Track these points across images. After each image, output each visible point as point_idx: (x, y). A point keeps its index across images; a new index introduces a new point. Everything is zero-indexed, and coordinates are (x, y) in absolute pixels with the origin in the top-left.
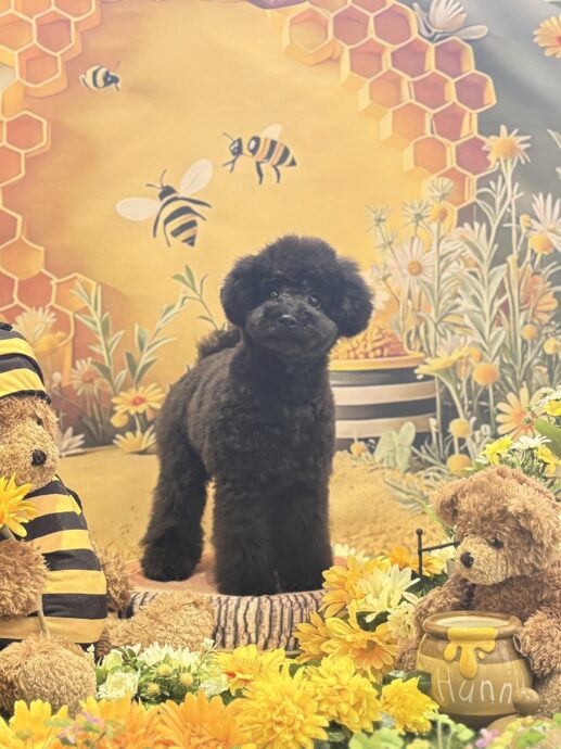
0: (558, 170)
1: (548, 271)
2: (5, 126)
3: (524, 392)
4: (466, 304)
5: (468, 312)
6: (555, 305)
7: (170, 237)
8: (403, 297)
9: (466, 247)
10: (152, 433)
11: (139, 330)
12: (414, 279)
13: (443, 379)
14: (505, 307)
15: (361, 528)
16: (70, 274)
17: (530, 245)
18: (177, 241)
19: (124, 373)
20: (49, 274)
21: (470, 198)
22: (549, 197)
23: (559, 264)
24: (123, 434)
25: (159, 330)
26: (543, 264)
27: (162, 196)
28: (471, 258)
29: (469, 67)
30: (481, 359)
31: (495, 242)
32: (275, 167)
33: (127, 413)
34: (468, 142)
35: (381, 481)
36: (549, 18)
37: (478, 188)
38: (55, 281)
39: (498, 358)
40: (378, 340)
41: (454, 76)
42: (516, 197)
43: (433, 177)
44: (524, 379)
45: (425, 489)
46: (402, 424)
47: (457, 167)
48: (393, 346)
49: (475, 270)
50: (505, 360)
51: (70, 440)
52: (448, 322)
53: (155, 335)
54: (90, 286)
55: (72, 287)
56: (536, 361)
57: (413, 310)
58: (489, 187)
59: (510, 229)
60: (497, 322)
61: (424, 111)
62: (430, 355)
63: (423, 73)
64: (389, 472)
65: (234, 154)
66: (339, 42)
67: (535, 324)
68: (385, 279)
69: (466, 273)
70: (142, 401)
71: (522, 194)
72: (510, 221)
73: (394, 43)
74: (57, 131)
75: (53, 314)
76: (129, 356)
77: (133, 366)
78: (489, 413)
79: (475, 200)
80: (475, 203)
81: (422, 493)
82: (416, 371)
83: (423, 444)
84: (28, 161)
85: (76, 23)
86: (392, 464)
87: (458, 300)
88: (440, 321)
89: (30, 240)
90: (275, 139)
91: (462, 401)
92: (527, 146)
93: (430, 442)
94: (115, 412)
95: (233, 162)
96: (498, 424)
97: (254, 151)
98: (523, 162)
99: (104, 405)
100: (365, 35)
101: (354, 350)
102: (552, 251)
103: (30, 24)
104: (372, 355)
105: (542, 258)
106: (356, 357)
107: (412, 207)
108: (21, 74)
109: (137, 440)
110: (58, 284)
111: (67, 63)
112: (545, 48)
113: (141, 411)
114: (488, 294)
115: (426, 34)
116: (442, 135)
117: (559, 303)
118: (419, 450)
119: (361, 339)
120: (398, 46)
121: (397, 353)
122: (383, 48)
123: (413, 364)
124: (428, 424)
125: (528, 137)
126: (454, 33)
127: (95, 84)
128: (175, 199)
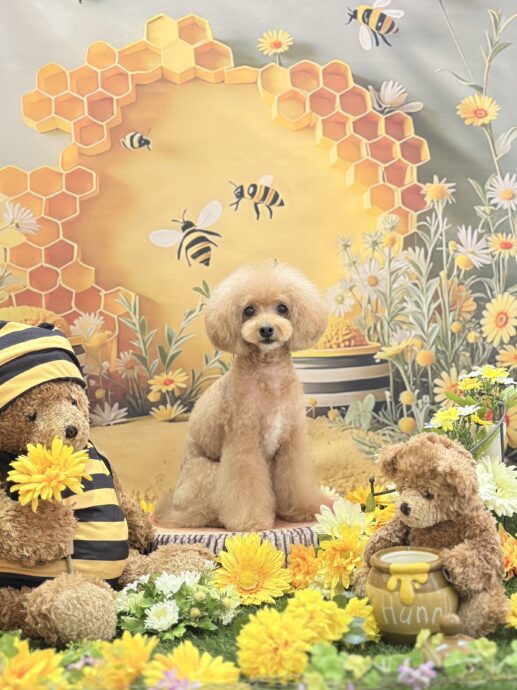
0: (476, 208)
1: (469, 282)
2: (64, 177)
3: (453, 371)
4: (410, 307)
5: (412, 313)
6: (472, 306)
7: (191, 259)
8: (364, 302)
9: (412, 269)
10: (179, 405)
11: (169, 329)
12: (372, 289)
13: (394, 362)
14: (439, 309)
15: (336, 473)
16: (114, 287)
17: (456, 264)
18: (196, 263)
19: (157, 360)
20: (99, 288)
21: (413, 229)
22: (470, 228)
23: (477, 277)
24: (157, 408)
25: (183, 329)
26: (466, 277)
27: (184, 229)
28: (413, 273)
29: (410, 132)
30: (422, 347)
31: (431, 261)
32: (268, 207)
33: (160, 391)
34: (409, 188)
35: (350, 438)
36: (467, 97)
37: (419, 220)
38: (103, 293)
39: (434, 347)
40: (347, 334)
41: (399, 139)
42: (446, 228)
43: (386, 214)
44: (453, 361)
45: (382, 442)
46: (366, 395)
47: (403, 207)
48: (358, 339)
49: (417, 282)
50: (439, 347)
51: (117, 412)
52: (396, 321)
53: (180, 333)
54: (130, 296)
55: (116, 297)
56: (461, 349)
57: (372, 311)
58: (426, 220)
59: (442, 251)
60: (433, 320)
61: (377, 166)
62: (385, 345)
63: (377, 137)
64: (355, 431)
65: (237, 197)
66: (315, 115)
67: (460, 321)
68: (351, 289)
69: (410, 284)
70: (171, 382)
71: (449, 226)
72: (441, 245)
73: (354, 115)
74: (104, 181)
75: (102, 318)
76: (161, 348)
77: (163, 355)
78: (428, 387)
79: (415, 230)
80: (416, 233)
82: (375, 357)
83: (380, 409)
84: (82, 203)
85: (118, 100)
86: (358, 425)
87: (404, 304)
88: (392, 320)
89: (84, 262)
90: (268, 186)
91: (408, 378)
92: (453, 190)
93: (386, 408)
94: (151, 391)
95: (237, 203)
96: (435, 395)
97: (252, 195)
98: (450, 202)
99: (142, 385)
100: (333, 109)
101: (329, 341)
102: (472, 267)
103: (82, 101)
104: (342, 345)
105: (465, 274)
106: (331, 347)
107: (370, 236)
108: (76, 139)
109: (167, 412)
110: (106, 295)
111: (112, 131)
112: (465, 119)
113: (170, 390)
114: (426, 299)
115: (379, 109)
116: (391, 183)
117: (478, 305)
118: (378, 414)
119: (333, 333)
120: (358, 117)
121: (361, 344)
122: (347, 118)
123: (372, 352)
124: (384, 396)
125: (454, 184)
126: (399, 107)
127: (132, 145)
128: (194, 231)
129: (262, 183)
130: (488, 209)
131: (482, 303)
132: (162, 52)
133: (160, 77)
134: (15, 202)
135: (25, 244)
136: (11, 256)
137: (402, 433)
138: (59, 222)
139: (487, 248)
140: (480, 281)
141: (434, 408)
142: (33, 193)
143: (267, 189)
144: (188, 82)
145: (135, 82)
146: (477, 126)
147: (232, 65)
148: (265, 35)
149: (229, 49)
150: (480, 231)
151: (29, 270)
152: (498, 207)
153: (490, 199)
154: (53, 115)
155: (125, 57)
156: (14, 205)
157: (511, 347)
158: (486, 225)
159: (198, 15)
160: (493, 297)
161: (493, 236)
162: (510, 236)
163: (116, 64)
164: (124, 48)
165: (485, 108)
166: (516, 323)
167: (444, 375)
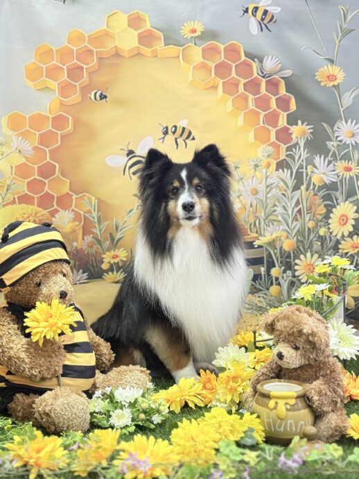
0: (327, 143)
1: (322, 193)
2: (50, 119)
3: (309, 254)
4: (280, 210)
5: (282, 214)
6: (322, 210)
8: (248, 206)
9: (282, 184)
10: (121, 273)
11: (116, 221)
12: (253, 197)
13: (269, 249)
14: (299, 211)
16: (82, 193)
17: (313, 181)
18: (135, 178)
19: (108, 242)
20: (71, 193)
21: (283, 156)
22: (323, 157)
23: (327, 190)
24: (107, 273)
25: (126, 221)
26: (319, 190)
27: (128, 155)
28: (283, 187)
29: (283, 90)
30: (287, 238)
31: (295, 179)
32: (184, 141)
33: (109, 262)
34: (281, 129)
36: (323, 67)
37: (287, 151)
38: (74, 196)
39: (295, 239)
41: (275, 95)
42: (306, 156)
43: (264, 146)
44: (309, 248)
45: (258, 303)
47: (277, 142)
48: (242, 231)
49: (284, 192)
50: (299, 238)
51: (81, 276)
52: (270, 219)
53: (124, 224)
54: (92, 199)
55: (83, 200)
56: (314, 239)
57: (253, 213)
58: (292, 151)
59: (302, 172)
60: (295, 219)
62: (261, 235)
63: (260, 94)
65: (164, 134)
66: (218, 78)
67: (314, 220)
68: (239, 197)
69: (280, 194)
70: (117, 256)
71: (309, 155)
72: (302, 168)
73: (244, 79)
74: (77, 123)
75: (73, 213)
76: (111, 234)
77: (112, 239)
78: (291, 265)
79: (284, 157)
80: (284, 159)
81: (256, 305)
82: (254, 243)
83: (257, 279)
84: (62, 137)
85: (86, 68)
87: (276, 208)
88: (266, 218)
89: (63, 175)
90: (185, 126)
91: (277, 259)
92: (312, 130)
93: (261, 279)
94: (103, 262)
95: (164, 138)
96: (296, 271)
97: (174, 133)
98: (309, 139)
99: (98, 258)
100: (230, 74)
102: (323, 183)
103: (64, 69)
105: (318, 188)
107: (253, 161)
108: (59, 94)
109: (114, 276)
110: (76, 198)
111: (82, 89)
112: (321, 82)
113: (116, 261)
114: (291, 205)
115: (262, 74)
116: (268, 125)
117: (327, 210)
118: (255, 283)
120: (247, 80)
121: (245, 234)
122: (239, 81)
123: (253, 240)
124: (260, 270)
125: (312, 126)
126: (275, 74)
127: (95, 99)
128: (135, 156)
129: (180, 125)
130: (335, 144)
131: (330, 208)
132: (116, 36)
133: (114, 53)
134: (18, 136)
135: (24, 163)
136: (16, 171)
137: (271, 296)
138: (47, 150)
139: (334, 171)
140: (329, 193)
141: (294, 280)
142: (30, 130)
143: (184, 129)
144: (133, 56)
145: (98, 56)
146: (329, 87)
147: (163, 44)
148: (186, 24)
149: (162, 34)
150: (330, 158)
151: (27, 181)
152: (343, 142)
153: (337, 137)
154: (44, 78)
155: (92, 40)
157: (349, 239)
158: (334, 155)
159: (142, 11)
160: (338, 204)
161: (339, 162)
162: (350, 162)
163: (86, 44)
164: (91, 33)
165: (335, 74)
166: (353, 223)
167: (302, 257)
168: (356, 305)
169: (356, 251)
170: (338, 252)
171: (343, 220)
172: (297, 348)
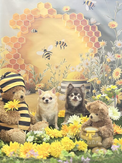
0: (112, 48)
1: (110, 65)
2: (18, 39)
3: (105, 85)
4: (96, 70)
5: (96, 72)
6: (111, 71)
7: (46, 58)
8: (85, 69)
9: (96, 61)
11: (40, 74)
12: (87, 66)
13: (92, 84)
14: (102, 71)
16: (29, 64)
17: (107, 60)
19: (37, 81)
20: (25, 64)
21: (97, 52)
22: (110, 52)
23: (112, 64)
27: (44, 51)
29: (97, 30)
30: (98, 80)
31: (101, 60)
32: (63, 46)
33: (38, 88)
36: (111, 22)
37: (98, 50)
39: (101, 80)
40: (81, 76)
41: (94, 32)
43: (91, 48)
44: (105, 83)
49: (97, 64)
51: (28, 92)
53: (43, 75)
54: (32, 66)
55: (29, 66)
56: (107, 80)
57: (87, 71)
58: (100, 50)
59: (103, 57)
60: (101, 73)
61: (89, 37)
62: (89, 79)
63: (89, 31)
65: (57, 44)
66: (75, 25)
67: (107, 74)
68: (82, 66)
70: (40, 86)
71: (105, 52)
74: (27, 40)
75: (26, 71)
76: (38, 78)
77: (39, 80)
78: (99, 89)
80: (97, 53)
84: (21, 45)
85: (30, 22)
87: (94, 70)
88: (91, 73)
89: (21, 58)
91: (95, 87)
93: (89, 94)
94: (36, 88)
95: (56, 45)
96: (101, 91)
97: (60, 44)
98: (106, 46)
99: (34, 86)
100: (79, 24)
102: (110, 61)
103: (23, 22)
104: (79, 79)
105: (109, 63)
106: (77, 79)
107: (87, 54)
108: (21, 30)
110: (26, 66)
111: (29, 28)
112: (110, 27)
114: (99, 69)
115: (90, 24)
116: (92, 41)
117: (112, 70)
118: (87, 95)
119: (77, 76)
120: (85, 26)
121: (84, 78)
122: (82, 26)
123: (87, 80)
124: (89, 91)
125: (107, 42)
126: (94, 24)
127: (33, 32)
128: (47, 52)
129: (62, 41)
130: (115, 48)
131: (113, 70)
132: (41, 11)
133: (40, 16)
134: (7, 44)
136: (6, 56)
137: (93, 99)
138: (17, 49)
139: (114, 57)
142: (11, 42)
143: (63, 42)
144: (46, 17)
145: (34, 17)
146: (113, 29)
147: (56, 14)
148: (64, 7)
149: (56, 10)
151: (10, 60)
152: (117, 47)
153: (115, 45)
154: (16, 25)
155: (32, 12)
156: (7, 45)
157: (119, 80)
158: (114, 52)
159: (49, 2)
160: (115, 68)
161: (116, 54)
162: (120, 54)
163: (30, 13)
164: (32, 10)
165: (115, 24)
166: (120, 75)
167: (103, 86)
168: (121, 103)
169: (121, 84)
170: (115, 85)
171: (117, 74)
172: (97, 115)
